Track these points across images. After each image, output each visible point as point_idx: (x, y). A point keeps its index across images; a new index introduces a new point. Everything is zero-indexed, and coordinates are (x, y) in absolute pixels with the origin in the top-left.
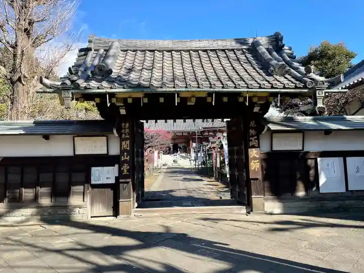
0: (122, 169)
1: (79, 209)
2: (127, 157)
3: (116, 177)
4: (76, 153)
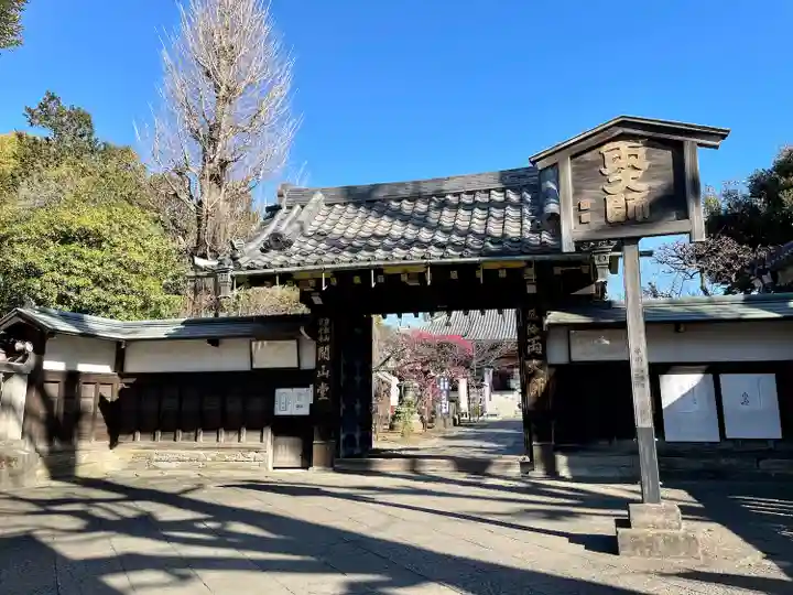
0: (318, 392)
1: (255, 453)
2: (325, 371)
3: (310, 405)
4: (255, 366)
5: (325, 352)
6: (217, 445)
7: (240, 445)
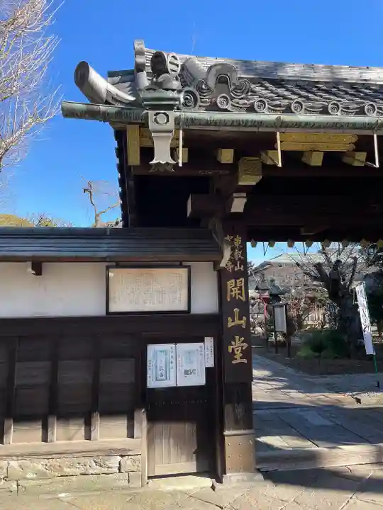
0: (230, 351)
1: (119, 458)
2: (240, 319)
3: (208, 369)
4: (113, 308)
5: (237, 287)
6: (45, 447)
7: (89, 445)
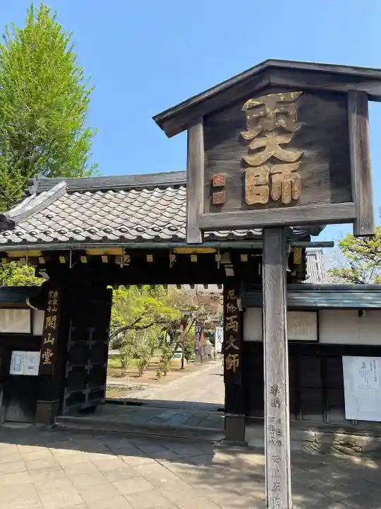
0: (44, 357)
2: (51, 339)
5: (52, 321)
